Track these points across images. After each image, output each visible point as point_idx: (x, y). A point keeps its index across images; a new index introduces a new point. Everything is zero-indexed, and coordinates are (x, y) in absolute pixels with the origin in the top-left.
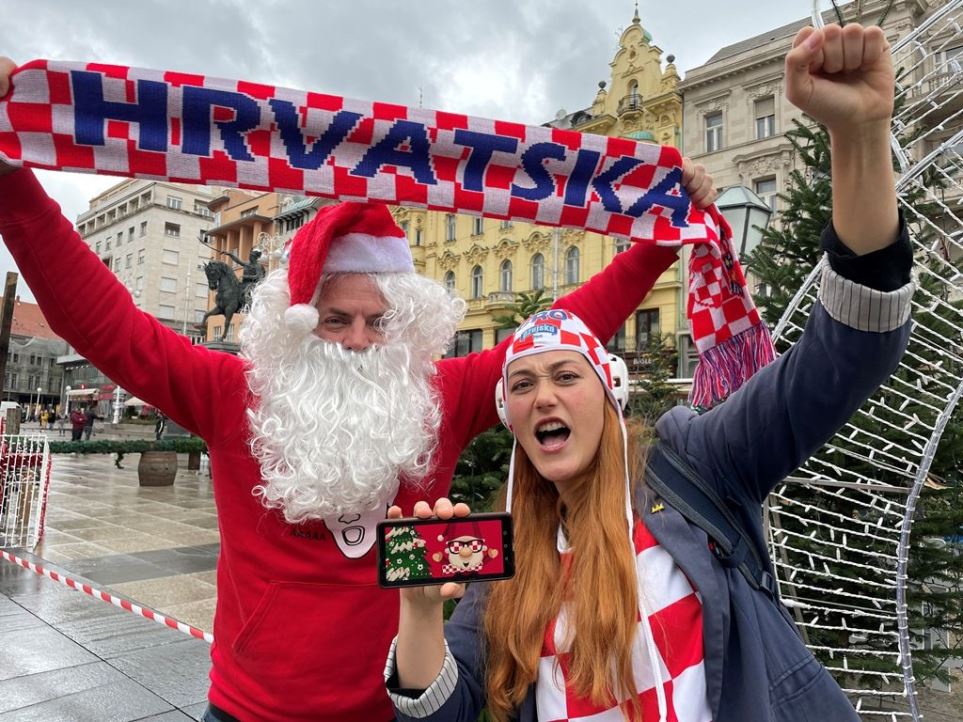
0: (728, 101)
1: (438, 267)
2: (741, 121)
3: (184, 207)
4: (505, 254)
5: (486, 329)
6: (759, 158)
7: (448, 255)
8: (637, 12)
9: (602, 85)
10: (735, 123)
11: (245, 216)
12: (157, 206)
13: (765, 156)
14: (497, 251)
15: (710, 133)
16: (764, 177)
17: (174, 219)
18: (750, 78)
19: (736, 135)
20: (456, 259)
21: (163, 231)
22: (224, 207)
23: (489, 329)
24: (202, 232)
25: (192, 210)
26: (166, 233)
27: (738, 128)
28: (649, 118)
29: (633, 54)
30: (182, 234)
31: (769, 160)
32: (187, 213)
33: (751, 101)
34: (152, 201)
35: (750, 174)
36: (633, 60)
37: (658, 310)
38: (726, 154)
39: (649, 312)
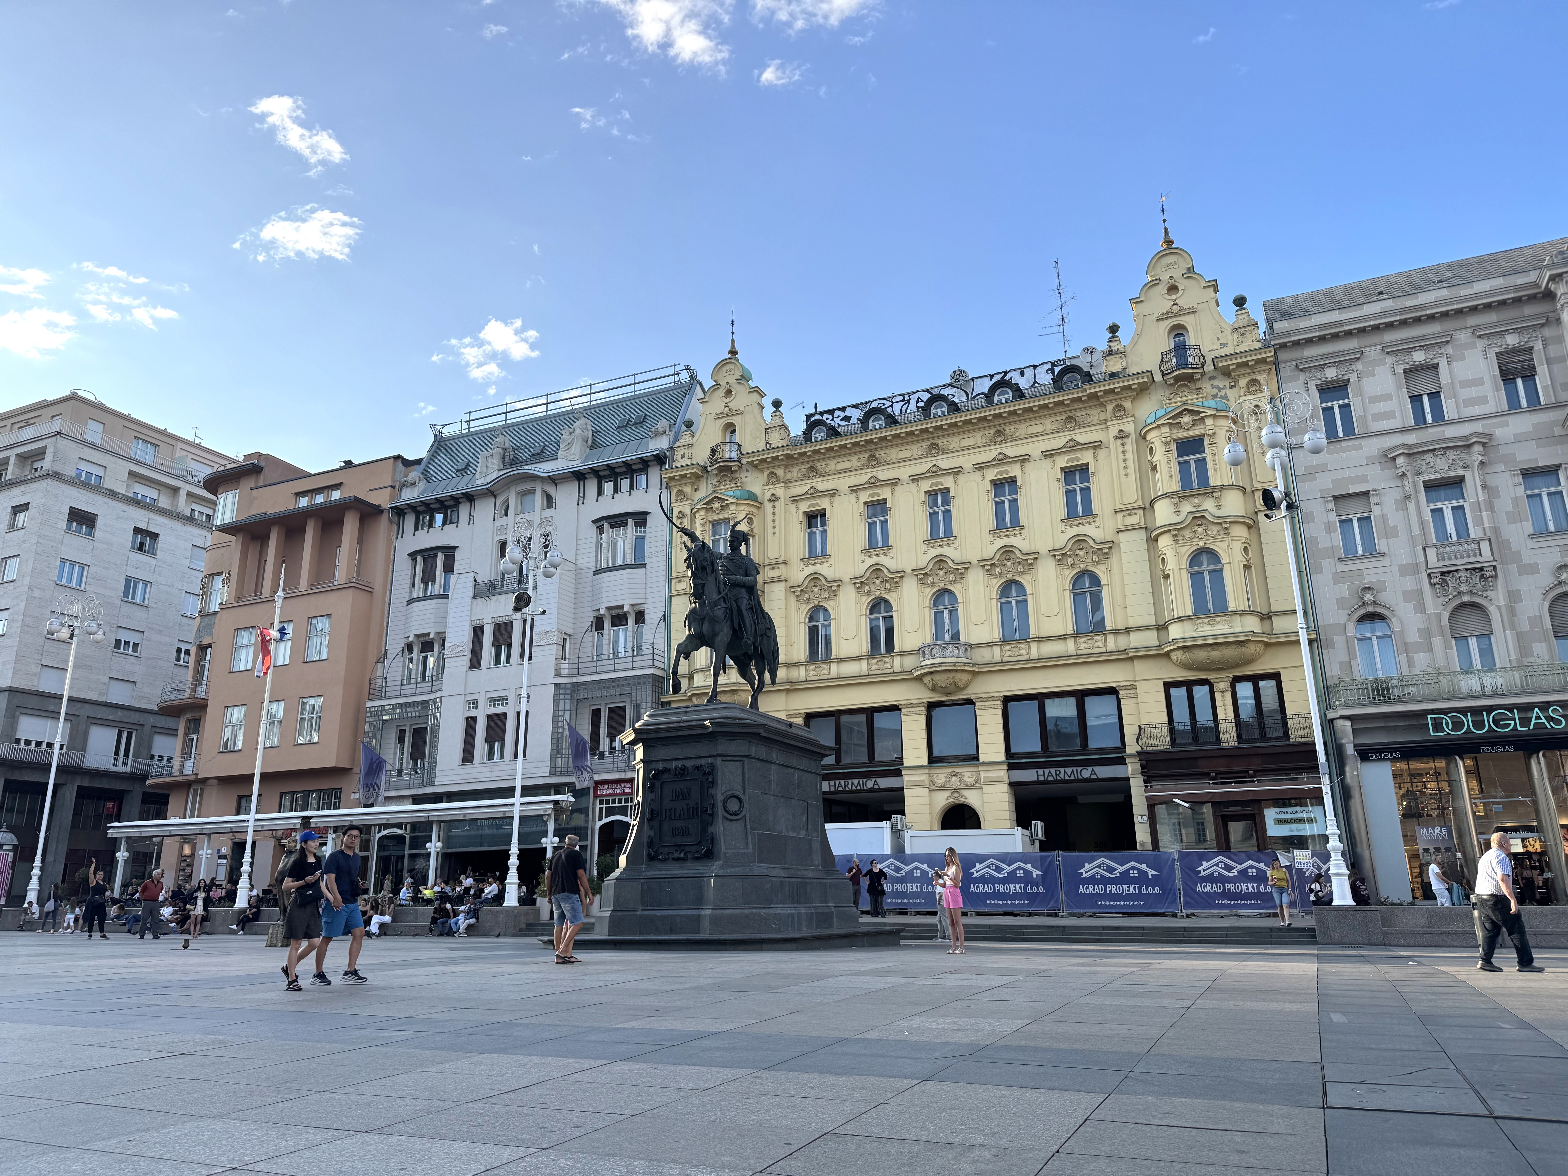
0: (1359, 366)
1: (792, 599)
2: (1387, 397)
3: (108, 484)
4: (941, 580)
5: (907, 706)
6: (1434, 450)
7: (815, 578)
8: (1166, 230)
9: (1114, 329)
10: (1375, 399)
11: (304, 502)
12: (56, 476)
13: (1443, 448)
14: (922, 575)
15: (1328, 411)
16: (1444, 478)
17: (86, 502)
18: (1390, 337)
19: (1379, 417)
20: (833, 587)
21: (64, 525)
22: (248, 483)
23: (917, 705)
24: (137, 531)
25: (121, 490)
26: (69, 528)
27: (1381, 407)
28: (1216, 382)
29: (1173, 289)
30: (98, 532)
31: (1451, 454)
32: (112, 494)
33: (1400, 370)
34: (47, 464)
35: (1419, 474)
36: (1174, 297)
37: (1276, 677)
38: (1364, 442)
39: (1255, 679)
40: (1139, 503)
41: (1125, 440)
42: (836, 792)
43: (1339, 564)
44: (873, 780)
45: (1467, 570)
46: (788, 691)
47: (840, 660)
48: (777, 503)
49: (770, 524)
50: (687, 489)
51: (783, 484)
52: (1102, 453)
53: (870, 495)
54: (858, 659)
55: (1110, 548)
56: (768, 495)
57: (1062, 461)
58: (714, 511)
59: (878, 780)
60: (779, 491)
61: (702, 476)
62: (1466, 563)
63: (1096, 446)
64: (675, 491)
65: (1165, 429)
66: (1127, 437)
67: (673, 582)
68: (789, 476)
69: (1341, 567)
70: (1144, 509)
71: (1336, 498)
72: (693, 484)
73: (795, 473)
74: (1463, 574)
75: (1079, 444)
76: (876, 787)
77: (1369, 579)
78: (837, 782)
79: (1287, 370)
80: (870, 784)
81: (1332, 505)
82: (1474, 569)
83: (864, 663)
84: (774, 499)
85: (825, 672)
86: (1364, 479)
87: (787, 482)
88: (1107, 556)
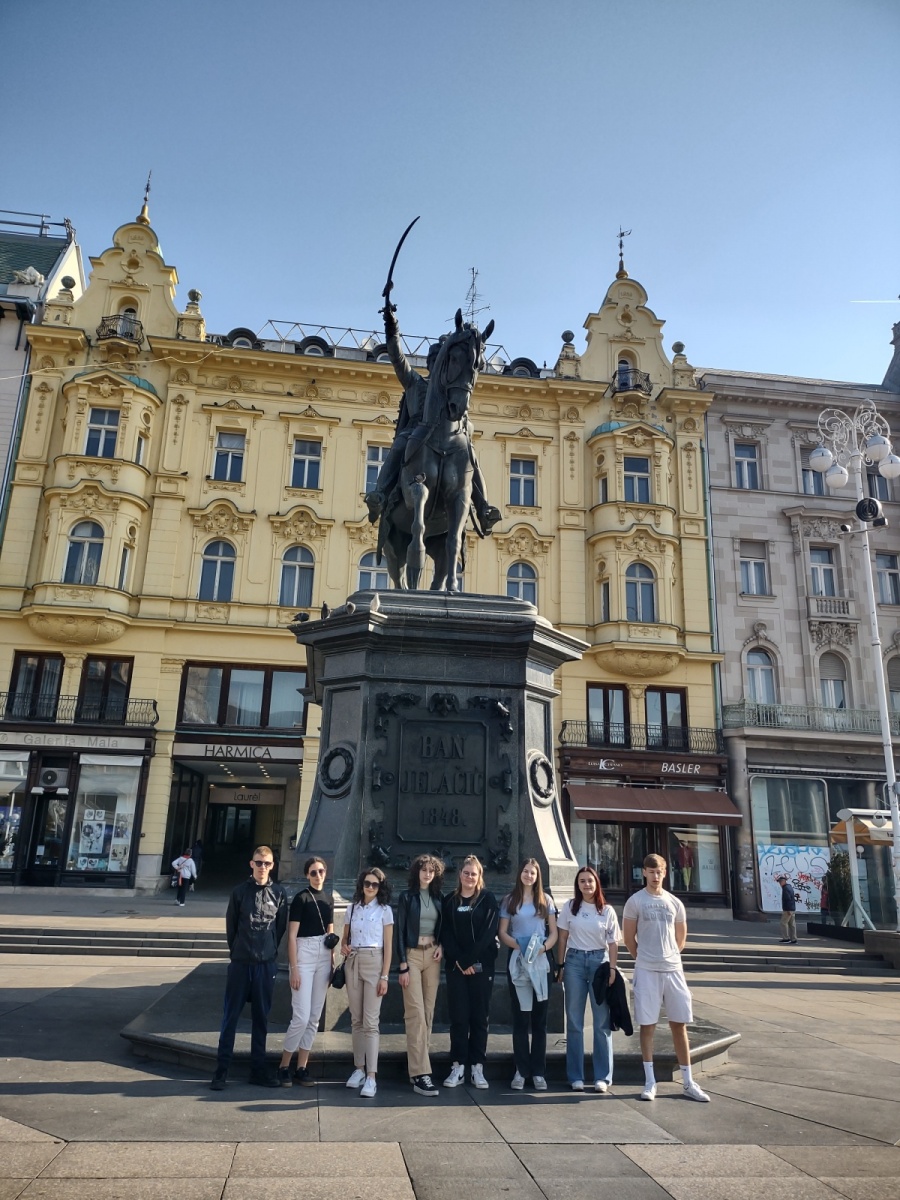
0: (768, 432)
1: (188, 521)
6: (821, 517)
7: (222, 505)
8: (621, 263)
9: (568, 337)
10: (777, 464)
13: (829, 518)
14: (355, 529)
15: (739, 464)
16: (825, 543)
18: (794, 414)
19: (779, 479)
20: (243, 520)
27: (781, 472)
28: (656, 413)
29: (627, 317)
31: (831, 524)
33: (798, 444)
35: (807, 535)
36: (627, 325)
37: (682, 692)
38: (767, 498)
39: (663, 691)
40: (581, 505)
41: (575, 443)
42: (214, 758)
43: (739, 599)
44: (265, 748)
45: (838, 623)
46: (167, 630)
47: (242, 605)
48: (183, 408)
49: (171, 430)
50: (60, 360)
51: (194, 388)
52: (550, 450)
53: (303, 429)
54: (267, 606)
55: (550, 543)
56: (173, 394)
57: (513, 448)
58: (99, 393)
59: (270, 748)
60: (190, 394)
61: (82, 350)
62: (839, 618)
63: (546, 441)
64: (39, 357)
65: (619, 441)
66: (577, 440)
67: (19, 468)
68: (202, 380)
69: (741, 603)
70: (585, 512)
71: (744, 542)
72: (68, 354)
73: (211, 379)
74: (835, 627)
75: (533, 435)
76: (267, 757)
77: (763, 616)
78: (217, 747)
79: (713, 419)
80: (260, 752)
81: (737, 546)
82: (842, 624)
83: (273, 614)
84: (180, 401)
85: (221, 615)
86: (764, 529)
87: (201, 386)
88: (545, 550)
